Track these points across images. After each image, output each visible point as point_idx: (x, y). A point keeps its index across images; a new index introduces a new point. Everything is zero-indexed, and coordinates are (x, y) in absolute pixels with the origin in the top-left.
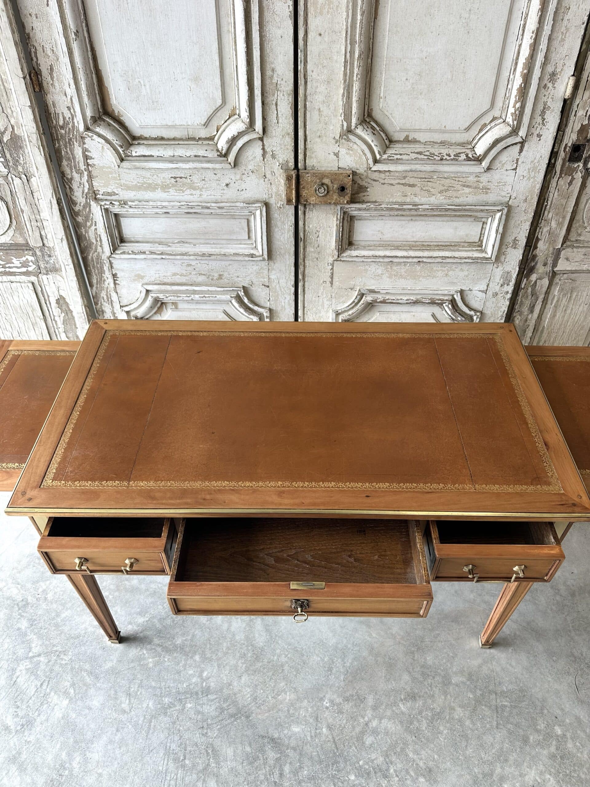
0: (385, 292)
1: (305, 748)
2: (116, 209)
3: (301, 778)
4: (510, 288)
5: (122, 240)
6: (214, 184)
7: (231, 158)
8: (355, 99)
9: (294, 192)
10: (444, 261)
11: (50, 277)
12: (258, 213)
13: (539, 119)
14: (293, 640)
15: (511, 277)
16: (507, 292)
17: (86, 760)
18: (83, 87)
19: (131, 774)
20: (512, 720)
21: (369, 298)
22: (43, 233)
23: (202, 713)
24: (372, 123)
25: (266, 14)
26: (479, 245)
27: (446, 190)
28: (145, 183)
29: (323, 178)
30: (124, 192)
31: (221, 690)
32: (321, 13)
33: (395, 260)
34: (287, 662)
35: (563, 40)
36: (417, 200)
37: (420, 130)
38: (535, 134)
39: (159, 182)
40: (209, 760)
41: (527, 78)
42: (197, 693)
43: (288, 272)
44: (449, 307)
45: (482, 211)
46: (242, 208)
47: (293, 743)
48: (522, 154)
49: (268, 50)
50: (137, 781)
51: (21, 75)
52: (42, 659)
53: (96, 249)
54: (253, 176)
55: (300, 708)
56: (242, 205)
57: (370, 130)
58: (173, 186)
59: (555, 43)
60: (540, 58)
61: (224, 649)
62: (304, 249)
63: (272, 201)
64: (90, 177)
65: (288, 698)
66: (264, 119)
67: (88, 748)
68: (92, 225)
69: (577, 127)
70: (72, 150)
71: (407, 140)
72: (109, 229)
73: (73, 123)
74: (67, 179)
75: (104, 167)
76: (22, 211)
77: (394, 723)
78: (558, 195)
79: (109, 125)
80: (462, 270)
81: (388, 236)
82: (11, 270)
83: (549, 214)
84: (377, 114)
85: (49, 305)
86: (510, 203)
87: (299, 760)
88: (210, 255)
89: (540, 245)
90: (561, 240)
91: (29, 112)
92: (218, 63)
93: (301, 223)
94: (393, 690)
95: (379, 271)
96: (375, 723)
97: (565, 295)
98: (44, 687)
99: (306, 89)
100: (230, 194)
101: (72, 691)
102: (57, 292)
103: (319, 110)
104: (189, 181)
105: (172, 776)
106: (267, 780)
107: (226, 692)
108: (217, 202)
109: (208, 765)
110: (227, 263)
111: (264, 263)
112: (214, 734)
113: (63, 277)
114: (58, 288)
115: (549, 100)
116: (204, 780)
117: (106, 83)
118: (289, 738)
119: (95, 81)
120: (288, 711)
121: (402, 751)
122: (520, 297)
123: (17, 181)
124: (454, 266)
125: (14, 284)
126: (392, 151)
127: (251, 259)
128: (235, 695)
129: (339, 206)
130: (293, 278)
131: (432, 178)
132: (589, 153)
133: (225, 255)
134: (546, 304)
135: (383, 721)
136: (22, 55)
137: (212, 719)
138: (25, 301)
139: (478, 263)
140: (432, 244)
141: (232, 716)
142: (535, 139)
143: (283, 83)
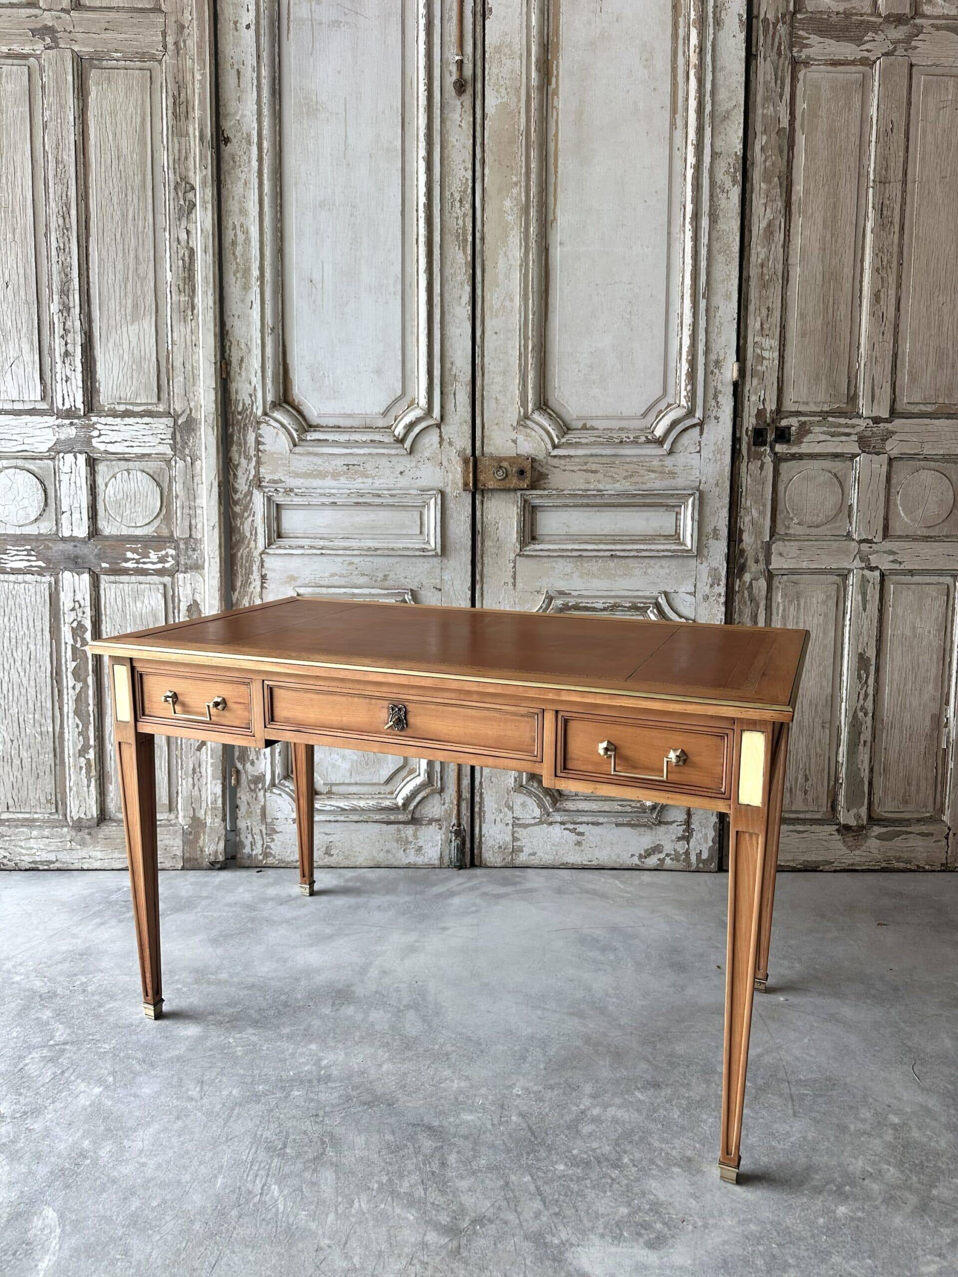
0: (576, 593)
1: (483, 1137)
2: (279, 499)
3: (474, 1167)
4: (722, 589)
5: (279, 536)
6: (388, 472)
7: (408, 444)
8: (530, 386)
9: (471, 475)
10: (640, 554)
11: (188, 575)
12: (433, 500)
13: (713, 403)
14: (464, 1030)
15: (720, 574)
16: (720, 595)
17: (122, 1149)
18: (269, 373)
19: (195, 1162)
20: (816, 1108)
21: (558, 602)
22: (193, 522)
23: (318, 1101)
24: (548, 410)
25: (447, 316)
26: (676, 537)
27: (631, 476)
28: (315, 470)
29: (501, 462)
30: (292, 480)
31: (349, 1078)
32: (496, 316)
33: (585, 554)
34: (454, 1051)
35: (719, 333)
36: (601, 487)
37: (597, 418)
38: (712, 417)
39: (330, 469)
40: (324, 1149)
41: (693, 363)
42: (310, 1081)
43: (464, 571)
44: (654, 613)
45: (672, 495)
46: (416, 495)
47: (463, 1131)
48: (703, 436)
49: (448, 344)
50: (204, 1171)
51: (213, 361)
52: (67, 1047)
53: (249, 544)
54: (429, 464)
55: (475, 1096)
56: (415, 492)
57: (546, 416)
58: (345, 473)
59: (713, 336)
60: (701, 347)
61: (356, 1039)
62: (482, 544)
63: (448, 490)
64: (259, 463)
65: (456, 1085)
66: (442, 407)
67: (127, 1136)
68: (249, 515)
69: (754, 412)
70: (245, 436)
71: (584, 428)
72: (268, 519)
73: (252, 409)
74: (234, 464)
75: (275, 453)
76: (177, 497)
77: (628, 1111)
78: (752, 481)
79: (288, 411)
80: (662, 567)
81: (574, 529)
82: (145, 566)
83: (747, 502)
84: (552, 402)
85: (176, 615)
86: (701, 488)
87: (473, 1149)
88: (376, 549)
89: (745, 536)
90: (768, 531)
91: (213, 393)
92: (400, 358)
93: (478, 514)
94: (623, 1079)
95: (569, 569)
96: (596, 1111)
97: (791, 602)
98: (66, 1075)
99: (483, 381)
100: (403, 482)
101: (111, 1079)
102: (191, 596)
103: (496, 398)
104: (362, 469)
105: (262, 1165)
106: (420, 1169)
107: (356, 1080)
108: (389, 490)
109: (322, 1154)
110: (394, 560)
111: (437, 560)
112: (334, 1123)
113: (203, 577)
114: (194, 591)
115: (719, 385)
116: (315, 1170)
117: (291, 375)
118: (457, 1126)
119: (281, 372)
120: (456, 1099)
121: (642, 1139)
122: (736, 604)
123: (180, 464)
124: (652, 562)
125: (142, 586)
126: (571, 437)
127: (422, 553)
128: (371, 1083)
129: (519, 493)
130: (469, 579)
131: (614, 463)
132: (773, 436)
133: (393, 549)
134: (771, 615)
135: (609, 1109)
136: (218, 345)
137: (333, 1106)
138: (149, 608)
139: (678, 556)
140: (624, 538)
141: (365, 1104)
142: (713, 421)
143: (461, 374)
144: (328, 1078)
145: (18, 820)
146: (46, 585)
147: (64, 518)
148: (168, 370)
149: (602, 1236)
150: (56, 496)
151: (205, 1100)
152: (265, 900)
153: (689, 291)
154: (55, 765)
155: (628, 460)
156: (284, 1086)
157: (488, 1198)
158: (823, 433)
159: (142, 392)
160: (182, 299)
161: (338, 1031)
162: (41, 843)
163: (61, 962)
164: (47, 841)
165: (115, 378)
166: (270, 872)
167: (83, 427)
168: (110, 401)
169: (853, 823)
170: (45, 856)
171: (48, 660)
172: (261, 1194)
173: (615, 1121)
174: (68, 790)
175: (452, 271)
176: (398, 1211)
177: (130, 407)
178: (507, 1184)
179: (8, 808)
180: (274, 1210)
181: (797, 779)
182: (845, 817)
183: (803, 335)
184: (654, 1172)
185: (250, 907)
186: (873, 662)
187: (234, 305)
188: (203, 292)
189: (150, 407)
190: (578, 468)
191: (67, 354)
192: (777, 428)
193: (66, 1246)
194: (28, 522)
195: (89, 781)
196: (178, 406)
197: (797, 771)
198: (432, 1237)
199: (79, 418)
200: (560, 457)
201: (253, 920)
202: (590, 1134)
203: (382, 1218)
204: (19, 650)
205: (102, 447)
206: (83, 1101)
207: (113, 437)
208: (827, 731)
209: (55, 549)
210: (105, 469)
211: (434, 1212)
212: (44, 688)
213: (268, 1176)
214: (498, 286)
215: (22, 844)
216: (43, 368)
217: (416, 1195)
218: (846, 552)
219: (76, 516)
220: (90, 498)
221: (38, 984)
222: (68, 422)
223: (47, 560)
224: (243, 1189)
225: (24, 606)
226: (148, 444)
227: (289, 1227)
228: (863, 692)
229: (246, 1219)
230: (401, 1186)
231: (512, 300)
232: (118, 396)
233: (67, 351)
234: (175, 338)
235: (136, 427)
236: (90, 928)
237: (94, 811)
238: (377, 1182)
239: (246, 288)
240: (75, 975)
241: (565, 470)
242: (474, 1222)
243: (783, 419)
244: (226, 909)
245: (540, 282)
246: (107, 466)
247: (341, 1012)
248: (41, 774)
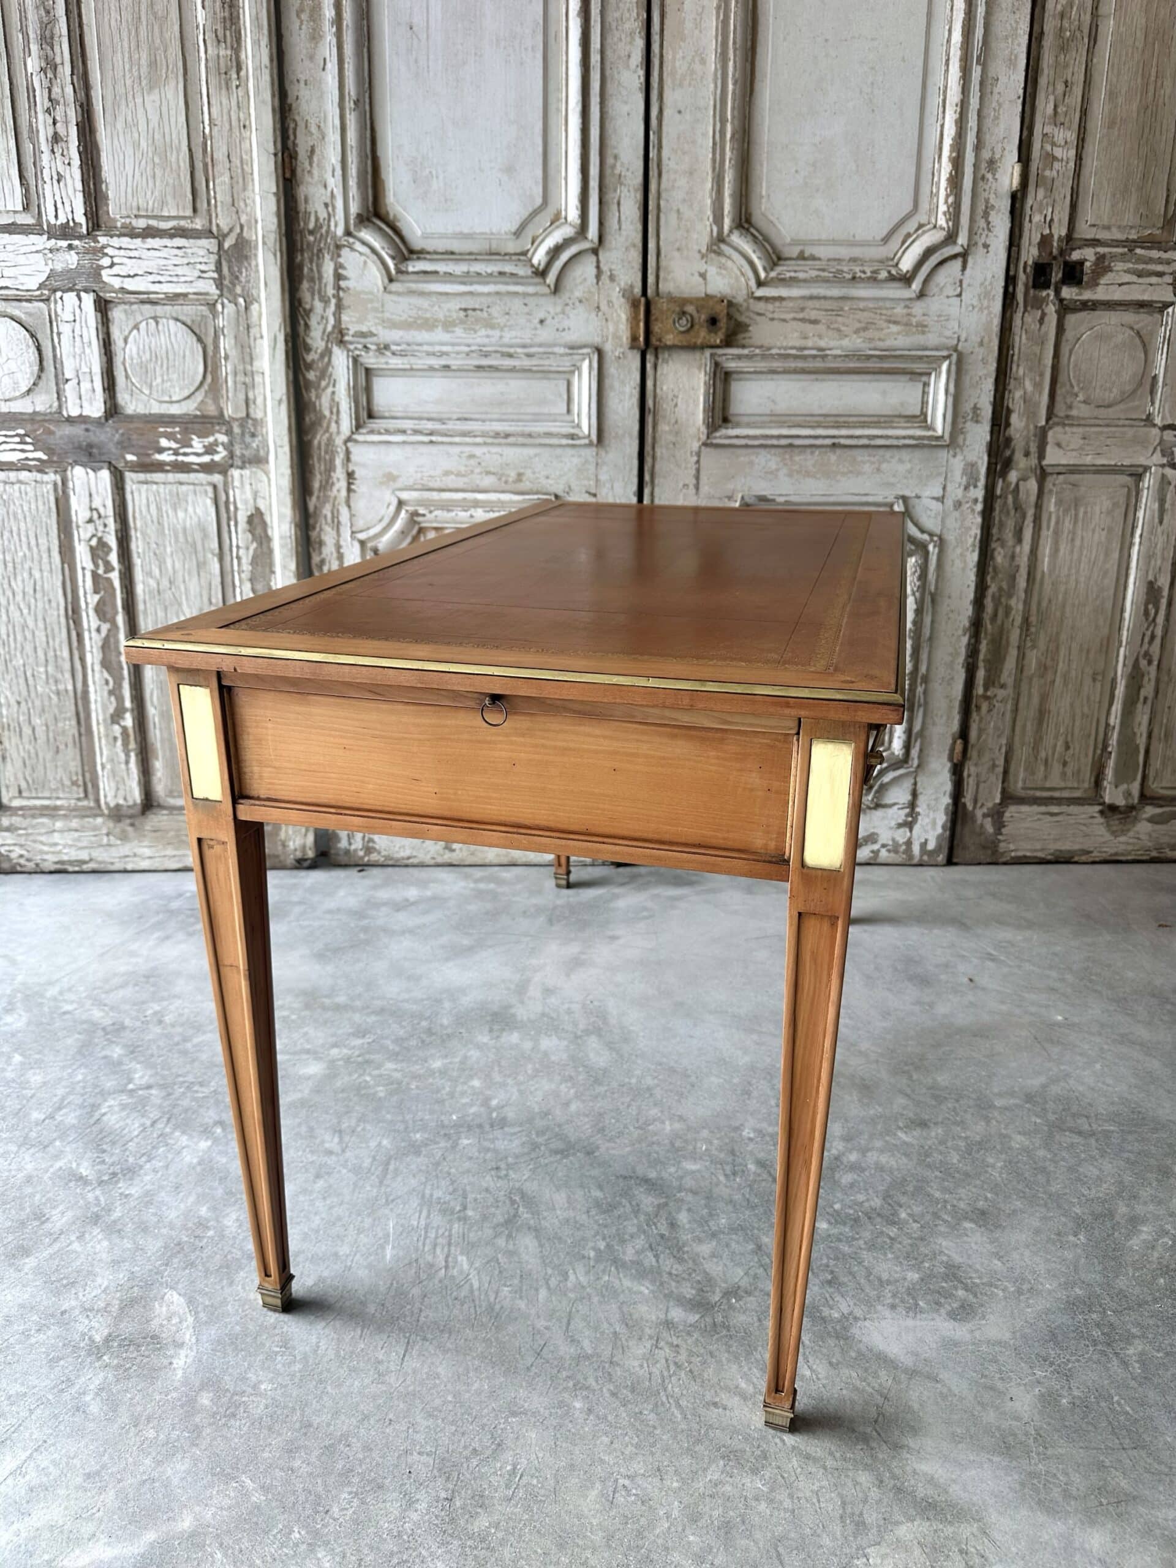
0: (782, 499)
1: (715, 1190)
2: (370, 360)
3: (713, 1228)
4: (979, 493)
5: (371, 416)
6: (522, 321)
7: (551, 278)
8: (727, 192)
9: (642, 325)
10: (873, 443)
11: (246, 472)
12: (586, 363)
13: (982, 223)
14: (664, 1060)
15: (978, 472)
16: (976, 501)
18: (354, 170)
19: (351, 1232)
20: (1128, 1147)
22: (251, 395)
23: (496, 1151)
24: (752, 230)
25: (609, 85)
26: (921, 419)
27: (865, 329)
28: (419, 318)
29: (684, 305)
30: (387, 331)
31: (530, 1121)
32: (681, 85)
33: (796, 442)
34: (658, 1085)
35: (997, 118)
36: (822, 344)
37: (819, 243)
38: (980, 244)
39: (441, 316)
40: (516, 1209)
41: (957, 163)
42: (480, 1126)
43: (627, 468)
45: (920, 358)
46: (562, 355)
47: (689, 1182)
48: (968, 271)
50: (365, 1241)
51: (272, 150)
53: (328, 427)
54: (581, 309)
55: (695, 1140)
56: (562, 350)
57: (750, 238)
58: (462, 322)
59: (988, 122)
60: (971, 139)
62: (655, 428)
63: (608, 347)
64: (339, 307)
65: (668, 1127)
66: (601, 223)
68: (328, 385)
69: (1036, 238)
70: (319, 266)
71: (802, 257)
72: (354, 390)
73: (329, 226)
74: (304, 309)
75: (363, 292)
76: (226, 358)
77: (893, 1155)
78: (1027, 340)
79: (380, 229)
80: (901, 461)
81: (782, 407)
82: (186, 459)
83: (1019, 370)
84: (757, 218)
85: (233, 528)
86: (960, 347)
87: (707, 1206)
88: (507, 436)
89: (1014, 419)
90: (1044, 413)
91: (273, 201)
92: (540, 149)
93: (649, 384)
94: (878, 1117)
95: (773, 465)
96: (853, 1157)
97: (1066, 511)
98: (160, 1126)
99: (659, 184)
100: (545, 335)
102: (252, 502)
103: (678, 211)
104: (485, 315)
105: (440, 1232)
106: (644, 1232)
107: (540, 1123)
108: (524, 346)
109: (515, 1216)
110: (531, 451)
111: (590, 452)
112: (522, 1176)
113: (267, 474)
114: (255, 495)
115: (992, 196)
116: (509, 1236)
117: (383, 175)
118: (681, 1178)
119: (370, 169)
120: (672, 1144)
121: (918, 1190)
122: (996, 513)
123: (230, 308)
124: (888, 454)
125: (184, 488)
126: (782, 270)
127: (571, 442)
128: (559, 1126)
129: (708, 353)
130: (635, 480)
131: (842, 309)
132: (1060, 275)
133: (530, 435)
134: (1040, 529)
135: (869, 1154)
136: (278, 126)
137: (517, 1157)
138: (195, 519)
139: (924, 446)
140: (851, 419)
141: (556, 1152)
142: (981, 250)
143: (629, 174)
144: (503, 1123)
145: (35, 808)
146: (50, 487)
147: (69, 389)
148: (205, 165)
149: (893, 1307)
150: (55, 356)
151: (348, 1154)
152: (377, 905)
153: (959, 53)
154: (80, 735)
155: (862, 305)
156: (449, 1133)
157: (739, 1264)
158: (1128, 271)
159: (169, 199)
160: (222, 53)
161: (503, 1063)
162: (69, 838)
163: (121, 987)
164: (76, 834)
165: (130, 178)
166: (375, 871)
167: (87, 251)
168: (124, 213)
169: (1121, 802)
170: (72, 854)
171: (60, 592)
172: (447, 1267)
173: (880, 1168)
174: (99, 768)
175: (617, 15)
176: (627, 1283)
177: (153, 223)
178: (759, 1247)
179: (20, 792)
180: (467, 1286)
181: (1055, 746)
182: (1112, 795)
183: (1111, 125)
184: (942, 1229)
185: (359, 914)
186: (1165, 593)
187: (299, 66)
188: (253, 43)
189: (183, 223)
190: (792, 315)
191: (56, 138)
192: (1066, 263)
193: (204, 1338)
194: (17, 394)
195: (127, 756)
196: (223, 221)
197: (1056, 738)
198: (677, 1314)
199: (80, 237)
200: (767, 299)
201: (365, 929)
202: (852, 1185)
203: (609, 1292)
204: (19, 578)
205: (116, 283)
206: (189, 1158)
207: (131, 267)
208: (1098, 685)
209: (59, 433)
210: (123, 316)
211: (673, 1284)
212: (56, 630)
213: (450, 1244)
214: (683, 40)
215: (43, 839)
216: (23, 160)
217: (646, 1263)
218: (1143, 442)
219: (86, 385)
220: (104, 359)
221: (97, 1014)
222: (64, 244)
223: (49, 451)
224: (421, 1261)
225: (20, 516)
226: (182, 279)
227: (491, 1308)
228: (1149, 633)
229: (435, 1299)
230: (624, 1253)
231: (703, 62)
232: (135, 204)
233: (56, 133)
234: (215, 114)
235: (164, 253)
236: (151, 943)
237: (136, 795)
238: (594, 1249)
239: (316, 37)
240: (143, 1003)
241: (772, 319)
242: (727, 1294)
243: (1073, 249)
244: (328, 916)
245: (745, 33)
246: (125, 311)
247: (503, 1040)
248: (62, 747)
